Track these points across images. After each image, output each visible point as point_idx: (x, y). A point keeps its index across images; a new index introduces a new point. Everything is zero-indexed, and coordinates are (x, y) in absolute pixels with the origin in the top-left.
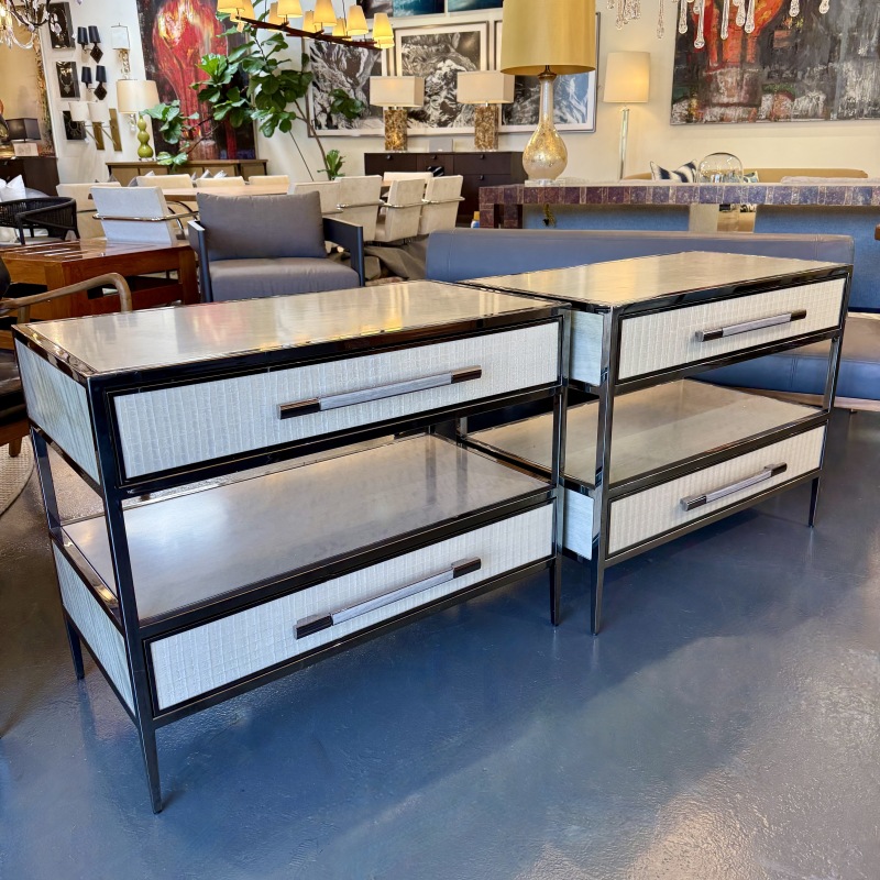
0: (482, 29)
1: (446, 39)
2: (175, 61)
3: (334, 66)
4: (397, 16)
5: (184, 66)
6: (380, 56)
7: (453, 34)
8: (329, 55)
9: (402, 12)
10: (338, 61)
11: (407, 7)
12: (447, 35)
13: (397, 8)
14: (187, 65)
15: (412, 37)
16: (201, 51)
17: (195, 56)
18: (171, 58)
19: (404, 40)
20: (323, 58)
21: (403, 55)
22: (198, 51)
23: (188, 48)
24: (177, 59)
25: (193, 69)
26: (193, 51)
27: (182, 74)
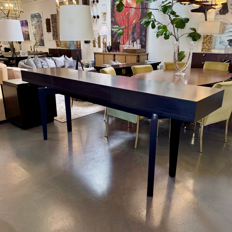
2: (121, 17)
5: (124, 18)
14: (125, 18)
16: (131, 13)
17: (128, 15)
18: (120, 15)
22: (130, 13)
23: (126, 12)
24: (122, 16)
25: (127, 19)
26: (128, 13)
27: (123, 21)
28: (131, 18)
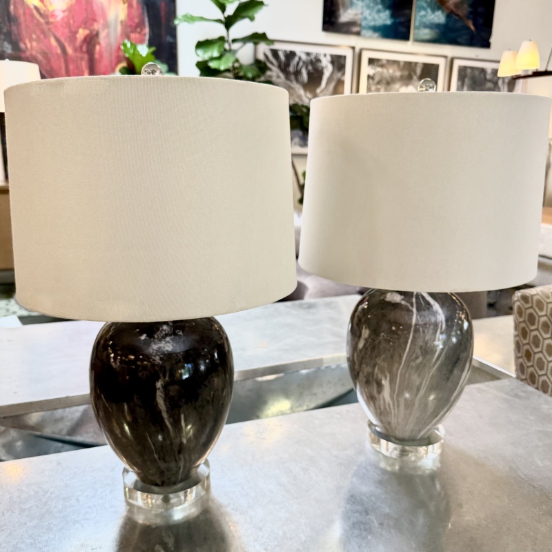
0: (442, 63)
1: (410, 66)
2: (53, 42)
3: (293, 77)
4: (364, 37)
5: (70, 51)
6: (344, 74)
7: (416, 64)
8: (287, 64)
9: (370, 33)
10: (297, 73)
11: (375, 29)
12: (410, 63)
13: (365, 28)
14: (75, 50)
15: (378, 60)
16: (102, 35)
17: (91, 40)
18: (46, 36)
19: (371, 61)
20: (279, 67)
21: (369, 77)
22: (97, 35)
23: (79, 27)
24: (58, 40)
25: (86, 56)
26: (87, 32)
27: (66, 62)
28: (106, 55)
